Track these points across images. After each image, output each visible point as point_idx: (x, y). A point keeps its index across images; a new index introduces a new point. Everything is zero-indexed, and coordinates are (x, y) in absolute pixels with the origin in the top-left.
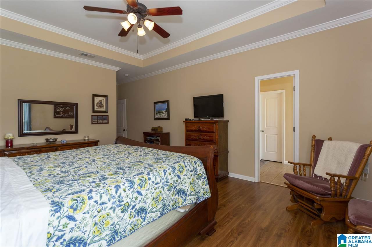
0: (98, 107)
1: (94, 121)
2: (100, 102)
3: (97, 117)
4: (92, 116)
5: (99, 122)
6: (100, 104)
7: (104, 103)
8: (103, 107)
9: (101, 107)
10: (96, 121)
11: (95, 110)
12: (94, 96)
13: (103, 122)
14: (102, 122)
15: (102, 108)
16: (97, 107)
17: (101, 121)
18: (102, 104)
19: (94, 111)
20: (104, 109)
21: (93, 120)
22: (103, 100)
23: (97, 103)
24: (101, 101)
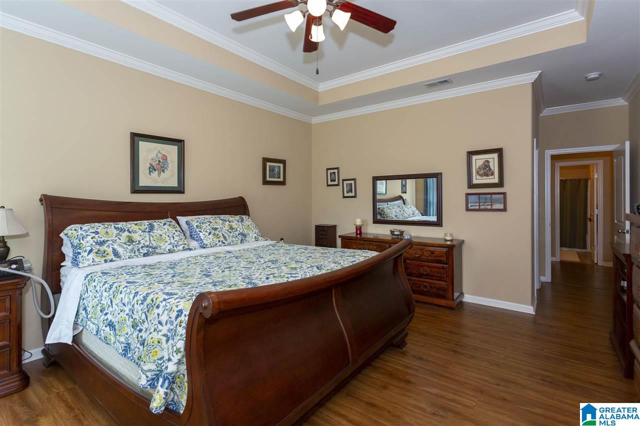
0: (481, 175)
1: (471, 206)
2: (486, 165)
3: (477, 196)
4: (467, 195)
5: (481, 207)
6: (486, 170)
7: (494, 166)
8: (493, 174)
9: (487, 175)
10: (475, 206)
11: (475, 182)
12: (471, 154)
13: (493, 208)
14: (489, 207)
15: (491, 177)
16: (478, 177)
17: (488, 205)
18: (490, 169)
19: (471, 185)
20: (495, 179)
21: (471, 203)
22: (491, 161)
23: (479, 168)
24: (488, 162)
